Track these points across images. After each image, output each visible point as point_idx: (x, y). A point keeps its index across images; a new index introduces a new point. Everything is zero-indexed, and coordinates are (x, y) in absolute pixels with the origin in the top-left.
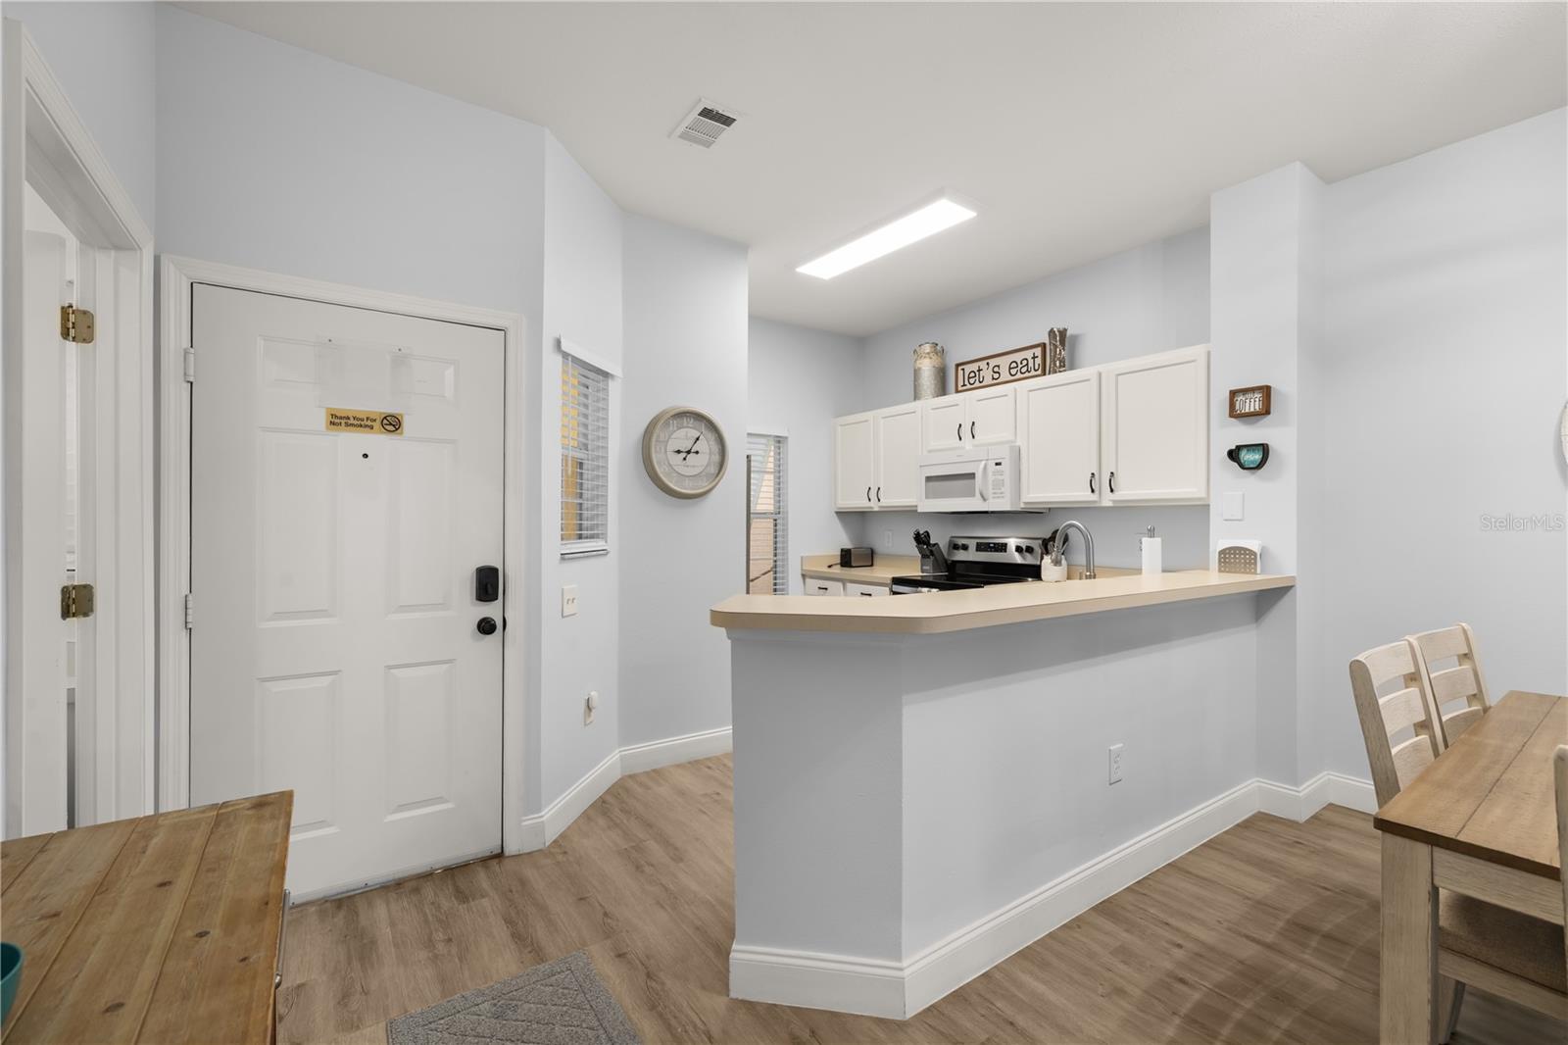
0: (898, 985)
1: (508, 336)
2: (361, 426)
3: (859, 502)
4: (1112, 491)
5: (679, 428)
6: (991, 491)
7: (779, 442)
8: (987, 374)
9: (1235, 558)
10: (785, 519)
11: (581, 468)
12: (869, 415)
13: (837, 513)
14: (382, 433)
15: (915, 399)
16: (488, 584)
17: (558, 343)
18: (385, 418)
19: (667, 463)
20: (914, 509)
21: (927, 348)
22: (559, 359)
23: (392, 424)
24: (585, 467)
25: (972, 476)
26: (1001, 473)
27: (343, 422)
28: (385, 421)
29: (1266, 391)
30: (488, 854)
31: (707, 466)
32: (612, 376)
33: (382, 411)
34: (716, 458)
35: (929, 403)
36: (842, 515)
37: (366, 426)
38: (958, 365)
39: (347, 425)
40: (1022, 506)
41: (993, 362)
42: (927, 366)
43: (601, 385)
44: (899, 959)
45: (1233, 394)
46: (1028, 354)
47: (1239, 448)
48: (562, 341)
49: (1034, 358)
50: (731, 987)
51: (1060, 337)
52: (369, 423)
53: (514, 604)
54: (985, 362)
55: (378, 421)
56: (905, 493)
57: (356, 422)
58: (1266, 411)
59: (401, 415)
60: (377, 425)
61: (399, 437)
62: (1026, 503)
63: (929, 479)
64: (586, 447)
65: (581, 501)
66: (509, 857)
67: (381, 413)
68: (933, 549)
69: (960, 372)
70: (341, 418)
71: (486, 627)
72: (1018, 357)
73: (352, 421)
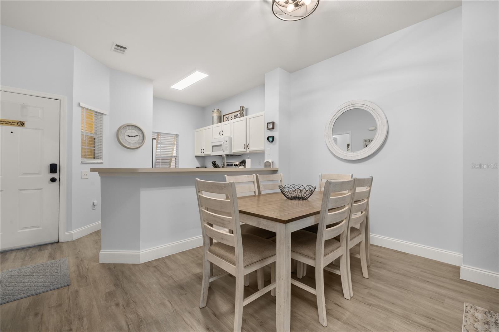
0: (138, 256)
1: (61, 102)
2: (10, 124)
3: (199, 154)
4: (248, 148)
5: (128, 130)
6: (225, 149)
7: (177, 136)
8: (230, 118)
9: (267, 164)
10: (178, 158)
11: (95, 140)
12: (202, 129)
13: (195, 157)
14: (17, 126)
15: (213, 124)
16: (53, 168)
17: (79, 104)
18: (19, 122)
19: (124, 138)
20: (209, 155)
21: (216, 111)
22: (81, 109)
23: (21, 124)
24: (96, 139)
25: (220, 145)
26: (227, 144)
27: (4, 123)
28: (19, 123)
29: (273, 123)
30: (54, 242)
31: (138, 141)
32: (105, 115)
33: (18, 120)
34: (142, 138)
35: (216, 125)
36: (197, 157)
37: (12, 124)
38: (224, 116)
39: (5, 124)
40: (232, 153)
41: (231, 115)
42: (215, 115)
43: (101, 117)
44: (139, 250)
45: (268, 124)
46: (238, 113)
47: (269, 137)
48: (81, 103)
49: (239, 114)
50: (100, 260)
51: (242, 109)
52: (13, 123)
53: (63, 174)
54: (229, 115)
55: (16, 123)
56: (208, 152)
57: (8, 123)
58: (273, 128)
59: (24, 122)
60: (16, 124)
61: (23, 128)
62: (233, 152)
63: (213, 146)
64: (96, 133)
65: (94, 148)
66: (61, 243)
67: (17, 121)
68: (217, 166)
69: (224, 117)
70: (3, 122)
71: (53, 180)
72: (236, 114)
73: (7, 123)
